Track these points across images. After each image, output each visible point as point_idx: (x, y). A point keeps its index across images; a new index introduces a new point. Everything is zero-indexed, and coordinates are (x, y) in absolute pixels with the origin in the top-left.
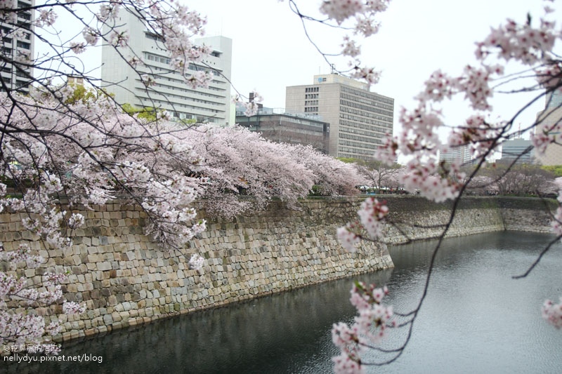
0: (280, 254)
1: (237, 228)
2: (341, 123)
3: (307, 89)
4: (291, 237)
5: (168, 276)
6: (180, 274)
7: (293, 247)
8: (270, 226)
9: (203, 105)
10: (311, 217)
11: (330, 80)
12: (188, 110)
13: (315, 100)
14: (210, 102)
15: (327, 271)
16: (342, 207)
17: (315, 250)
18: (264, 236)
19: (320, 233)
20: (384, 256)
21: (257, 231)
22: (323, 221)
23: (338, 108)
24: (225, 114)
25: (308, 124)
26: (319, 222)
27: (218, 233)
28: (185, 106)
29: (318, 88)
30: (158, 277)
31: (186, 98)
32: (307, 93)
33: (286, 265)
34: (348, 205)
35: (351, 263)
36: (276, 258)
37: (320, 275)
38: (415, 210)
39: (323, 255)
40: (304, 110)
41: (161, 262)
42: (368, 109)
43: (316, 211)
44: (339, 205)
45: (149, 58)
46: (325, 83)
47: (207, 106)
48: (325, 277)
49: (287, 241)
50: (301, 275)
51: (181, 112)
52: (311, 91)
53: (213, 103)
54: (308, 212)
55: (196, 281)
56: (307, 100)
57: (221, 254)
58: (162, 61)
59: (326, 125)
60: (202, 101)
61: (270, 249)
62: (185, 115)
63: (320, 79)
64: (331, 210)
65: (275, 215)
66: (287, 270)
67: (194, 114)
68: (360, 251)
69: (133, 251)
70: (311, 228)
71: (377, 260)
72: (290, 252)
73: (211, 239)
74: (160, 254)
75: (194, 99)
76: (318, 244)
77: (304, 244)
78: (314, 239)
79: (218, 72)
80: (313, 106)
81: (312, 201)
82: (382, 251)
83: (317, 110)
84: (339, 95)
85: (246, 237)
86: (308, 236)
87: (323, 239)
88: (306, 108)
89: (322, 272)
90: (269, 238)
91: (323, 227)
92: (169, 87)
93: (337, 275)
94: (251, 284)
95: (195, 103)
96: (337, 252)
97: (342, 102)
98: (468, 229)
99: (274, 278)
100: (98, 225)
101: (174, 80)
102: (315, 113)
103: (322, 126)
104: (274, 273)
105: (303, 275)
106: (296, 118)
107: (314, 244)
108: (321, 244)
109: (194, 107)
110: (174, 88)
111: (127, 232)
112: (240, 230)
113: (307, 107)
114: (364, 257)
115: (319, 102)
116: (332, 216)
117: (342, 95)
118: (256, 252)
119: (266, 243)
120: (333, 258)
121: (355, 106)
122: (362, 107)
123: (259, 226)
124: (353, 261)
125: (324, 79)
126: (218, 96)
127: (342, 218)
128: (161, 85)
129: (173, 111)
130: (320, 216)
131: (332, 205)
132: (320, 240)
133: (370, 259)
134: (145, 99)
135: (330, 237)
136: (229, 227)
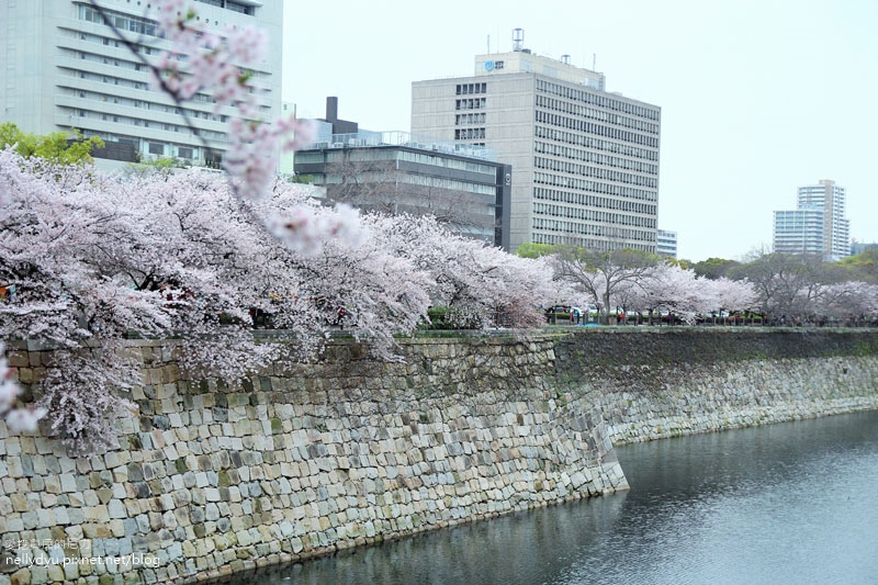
0: (356, 461)
1: (253, 402)
2: (539, 163)
3: (459, 87)
4: (383, 423)
5: (87, 513)
6: (117, 509)
7: (388, 445)
8: (332, 399)
9: (218, 125)
10: (431, 378)
11: (513, 66)
12: (183, 137)
13: (479, 111)
15: (467, 500)
16: (506, 355)
17: (440, 452)
18: (319, 422)
19: (452, 412)
20: (605, 466)
21: (301, 410)
22: (460, 386)
23: (531, 131)
25: (461, 166)
26: (450, 388)
27: (208, 416)
28: (177, 127)
29: (484, 85)
30: (62, 516)
32: (460, 97)
33: (371, 486)
34: (520, 349)
35: (525, 481)
36: (346, 470)
37: (450, 508)
38: (693, 360)
39: (460, 463)
40: (453, 134)
41: (69, 482)
42: (600, 131)
43: (444, 363)
44: (498, 349)
45: (88, 17)
46: (500, 72)
48: (464, 513)
49: (373, 431)
50: (404, 509)
51: (168, 143)
52: (470, 93)
54: (425, 365)
55: (155, 525)
56: (459, 112)
57: (216, 461)
58: (119, 24)
59: (502, 171)
60: (215, 116)
61: (332, 450)
62: (176, 149)
63: (489, 64)
64: (479, 360)
65: (346, 372)
66: (372, 498)
67: (197, 147)
68: (548, 454)
70: (430, 402)
71: (588, 474)
72: (381, 458)
73: (192, 428)
74: (67, 464)
75: (197, 113)
76: (448, 439)
77: (414, 438)
78: (438, 426)
80: (473, 127)
81: (433, 341)
82: (600, 454)
83: (483, 136)
84: (532, 100)
85: (277, 423)
86: (424, 420)
87: (460, 427)
88: (457, 131)
89: (456, 502)
90: (331, 424)
91: (459, 400)
92: (137, 84)
93: (492, 507)
94: (287, 529)
96: (493, 457)
97: (539, 117)
98: (819, 405)
99: (341, 516)
102: (479, 141)
103: (493, 172)
104: (342, 503)
105: (410, 509)
106: (433, 154)
107: (438, 437)
108: (454, 438)
112: (262, 408)
113: (460, 127)
114: (558, 466)
115: (487, 117)
116: (482, 375)
117: (539, 102)
118: (299, 458)
119: (323, 436)
120: (484, 470)
121: (571, 124)
122: (585, 127)
123: (306, 398)
124: (529, 476)
125: (499, 65)
127: (506, 379)
128: (117, 80)
129: (146, 139)
130: (452, 375)
131: (481, 350)
132: (452, 430)
133: (572, 471)
134: (82, 112)
135: (477, 422)
136: (234, 401)
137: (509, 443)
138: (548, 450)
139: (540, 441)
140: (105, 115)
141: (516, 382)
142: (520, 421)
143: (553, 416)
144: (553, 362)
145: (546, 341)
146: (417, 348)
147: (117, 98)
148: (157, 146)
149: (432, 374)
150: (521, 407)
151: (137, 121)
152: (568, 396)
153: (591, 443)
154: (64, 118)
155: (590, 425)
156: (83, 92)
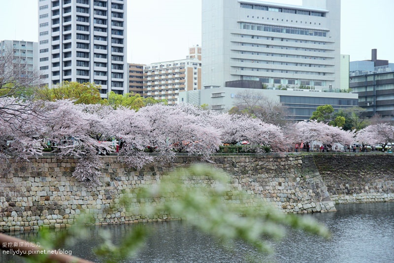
1: (154, 174)
4: (210, 183)
5: (89, 202)
6: (99, 201)
9: (307, 69)
10: (235, 169)
12: (290, 75)
14: (315, 65)
15: (246, 209)
16: (275, 161)
17: (235, 193)
18: (181, 181)
19: (244, 180)
20: (324, 202)
21: (173, 177)
22: (250, 172)
24: (333, 76)
26: (244, 172)
27: (136, 178)
28: (287, 71)
30: (81, 202)
31: (287, 63)
34: (284, 160)
35: (277, 205)
41: (84, 193)
43: (242, 164)
44: (271, 160)
45: (244, 27)
47: (312, 69)
49: (204, 185)
51: (283, 78)
53: (320, 65)
54: (233, 164)
55: (111, 207)
57: (136, 191)
58: (259, 29)
60: (306, 64)
62: (287, 81)
64: (260, 163)
67: (297, 79)
68: (293, 196)
69: (64, 186)
70: (234, 176)
71: (313, 205)
73: (129, 181)
74: (84, 189)
75: (297, 64)
76: (240, 189)
78: (236, 185)
79: (323, 33)
81: (237, 156)
82: (321, 198)
87: (247, 185)
90: (186, 182)
91: (248, 176)
92: (268, 54)
95: (298, 68)
96: (262, 196)
100: (40, 170)
101: (273, 46)
108: (243, 189)
109: (296, 72)
110: (273, 54)
111: (60, 175)
112: (157, 176)
114: (297, 201)
116: (262, 168)
124: (280, 203)
126: (324, 58)
127: (275, 170)
128: (258, 53)
129: (272, 78)
130: (246, 168)
131: (262, 160)
132: (243, 186)
133: (305, 203)
134: (242, 68)
135: (257, 184)
136: (146, 174)
137: (273, 192)
138: (293, 195)
139: (289, 192)
140: (253, 69)
141: (280, 171)
142: (280, 184)
143: (298, 184)
144: (301, 164)
145: (297, 157)
146: (229, 159)
147: (258, 61)
148: (277, 81)
149: (236, 167)
150: (281, 180)
151: (268, 70)
152: (307, 177)
153: (317, 194)
154: (234, 71)
155: (318, 187)
156: (242, 60)
